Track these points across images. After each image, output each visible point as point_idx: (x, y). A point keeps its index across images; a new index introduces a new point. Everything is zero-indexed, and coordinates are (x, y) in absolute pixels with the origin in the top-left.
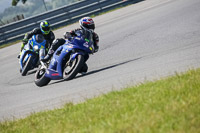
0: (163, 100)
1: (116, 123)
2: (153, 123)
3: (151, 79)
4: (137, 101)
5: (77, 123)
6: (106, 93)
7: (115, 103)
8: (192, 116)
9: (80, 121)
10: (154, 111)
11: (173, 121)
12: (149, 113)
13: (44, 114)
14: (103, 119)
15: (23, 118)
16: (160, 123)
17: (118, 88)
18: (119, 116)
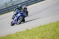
0: (55, 28)
1: (41, 35)
2: (52, 35)
3: (52, 22)
4: (48, 29)
5: (30, 35)
6: (38, 26)
7: (41, 29)
9: (31, 34)
10: (53, 31)
11: (58, 34)
12: (51, 32)
13: (20, 32)
15: (14, 33)
16: (55, 35)
17: (42, 25)
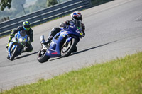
3: (100, 62)
7: (74, 79)
8: (128, 88)
9: (49, 92)
10: (102, 85)
11: (115, 91)
12: (98, 86)
13: (23, 87)
14: (66, 90)
18: (77, 88)
